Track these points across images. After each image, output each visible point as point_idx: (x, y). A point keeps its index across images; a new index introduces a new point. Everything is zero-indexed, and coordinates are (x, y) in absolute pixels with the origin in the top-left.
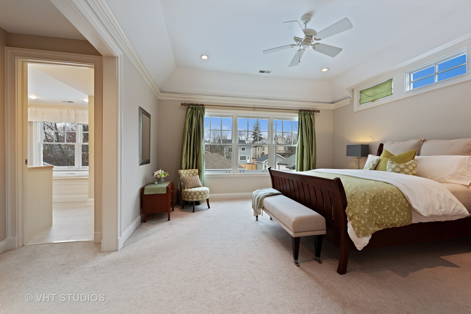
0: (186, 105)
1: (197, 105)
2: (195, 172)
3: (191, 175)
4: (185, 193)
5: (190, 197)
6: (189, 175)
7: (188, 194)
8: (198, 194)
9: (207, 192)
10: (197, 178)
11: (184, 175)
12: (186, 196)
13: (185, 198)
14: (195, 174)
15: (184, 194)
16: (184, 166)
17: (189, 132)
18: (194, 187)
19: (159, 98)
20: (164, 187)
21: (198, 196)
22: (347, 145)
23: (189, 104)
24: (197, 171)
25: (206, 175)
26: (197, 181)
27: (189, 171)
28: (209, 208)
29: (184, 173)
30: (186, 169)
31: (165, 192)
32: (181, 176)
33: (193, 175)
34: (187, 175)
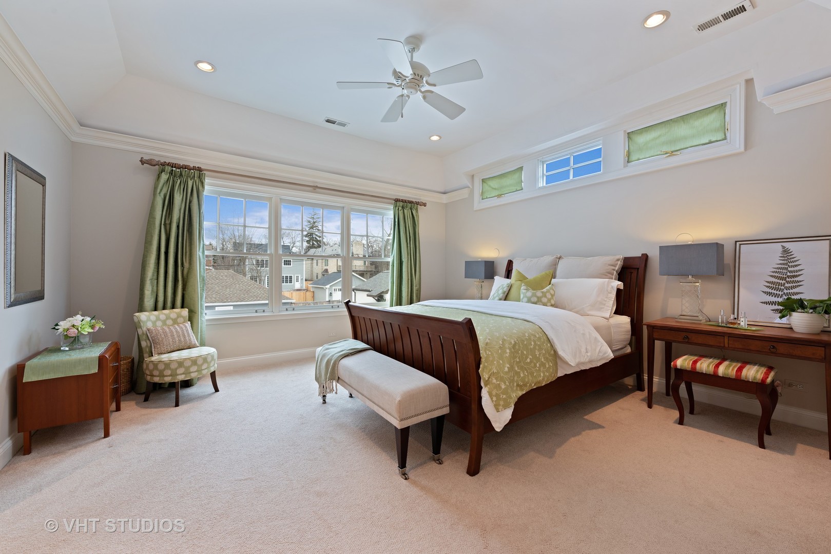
0: (154, 163)
1: (185, 167)
2: (179, 316)
3: (169, 322)
4: (154, 364)
5: (168, 372)
6: (164, 322)
7: (161, 367)
8: (187, 364)
9: (213, 356)
10: (184, 328)
11: (150, 325)
12: (156, 373)
13: (152, 376)
14: (180, 320)
15: (151, 367)
16: (149, 302)
17: (163, 226)
18: (178, 348)
19: (74, 139)
20: (92, 359)
21: (187, 368)
22: (466, 262)
23: (164, 164)
24: (185, 312)
25: (208, 320)
26: (186, 334)
27: (165, 314)
28: (217, 390)
29: (149, 319)
30: (156, 309)
31: (95, 370)
32: (141, 327)
33: (175, 322)
34: (159, 324)
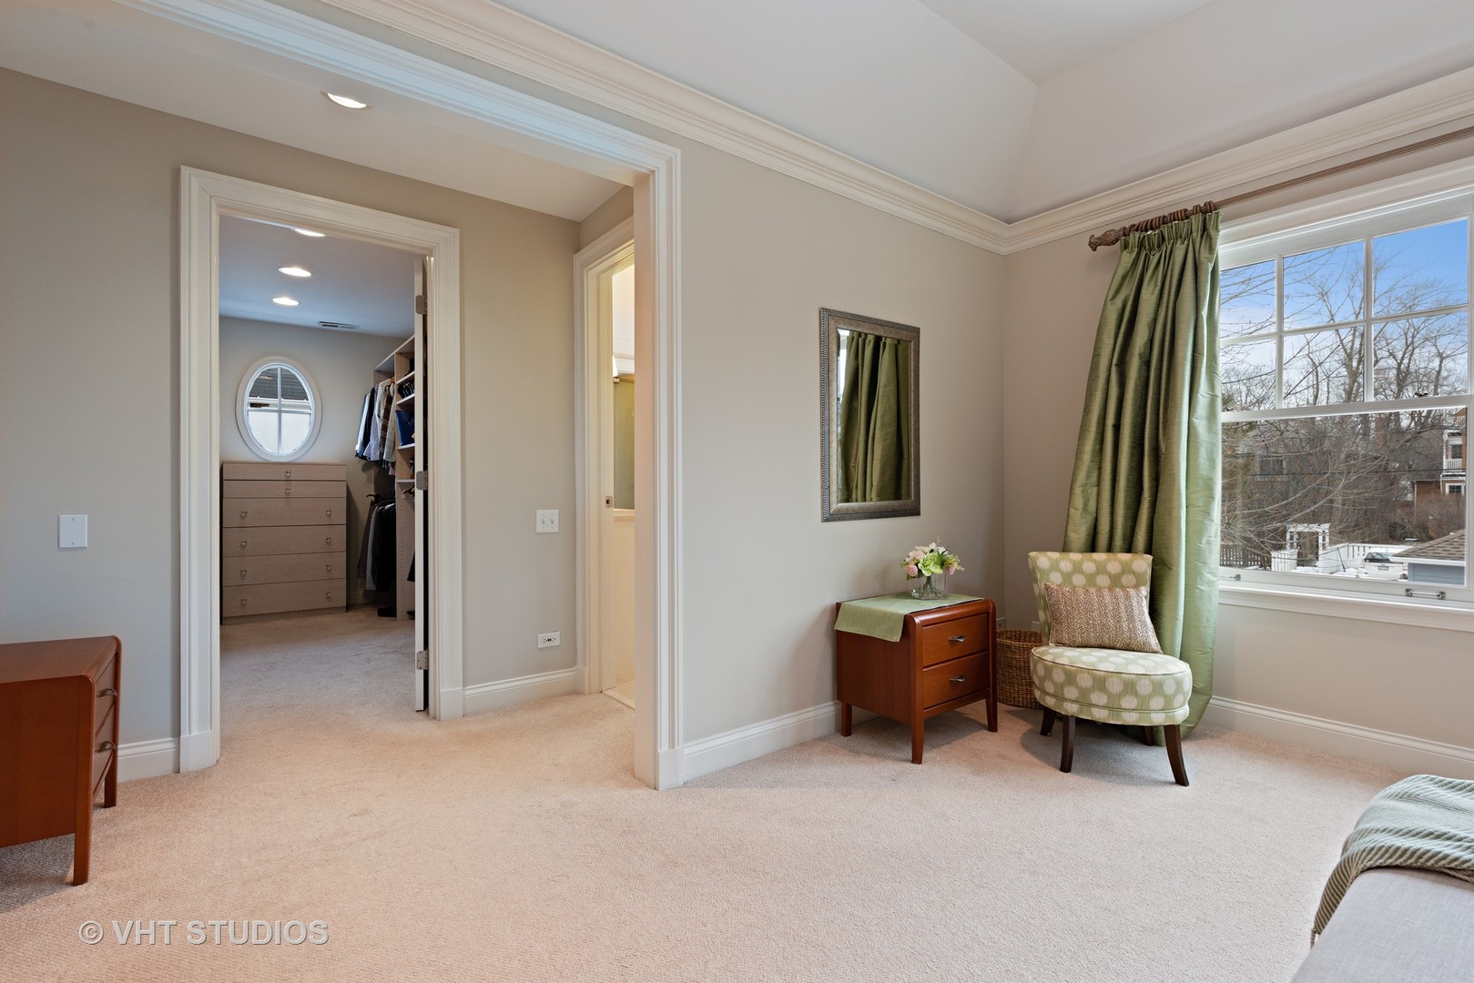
0: (1112, 238)
2: (1127, 569)
3: (1103, 581)
4: (1046, 667)
5: (1071, 693)
6: (1091, 579)
7: (1059, 676)
8: (1115, 686)
9: (1179, 684)
10: (1122, 600)
11: (1055, 579)
12: (1050, 688)
14: (1128, 580)
15: (1041, 671)
17: (1114, 369)
18: (1099, 642)
19: (1005, 250)
20: (897, 615)
23: (1126, 232)
24: (1143, 563)
26: (1123, 615)
27: (1095, 562)
29: (1055, 566)
30: (1092, 547)
31: (896, 638)
32: (1036, 580)
33: (1115, 581)
34: (1079, 580)
